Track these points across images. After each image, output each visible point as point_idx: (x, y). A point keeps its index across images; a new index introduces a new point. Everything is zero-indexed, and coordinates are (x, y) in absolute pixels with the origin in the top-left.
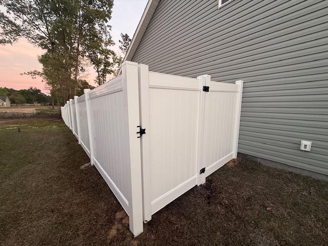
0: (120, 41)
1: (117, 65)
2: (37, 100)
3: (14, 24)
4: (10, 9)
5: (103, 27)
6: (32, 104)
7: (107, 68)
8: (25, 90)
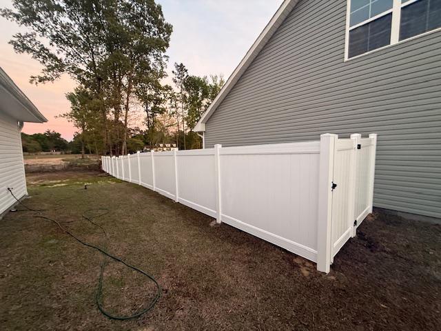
0: (173, 72)
1: (169, 101)
2: (55, 147)
3: (56, 58)
4: (53, 40)
5: (159, 58)
6: (49, 153)
7: (158, 106)
8: (39, 134)
